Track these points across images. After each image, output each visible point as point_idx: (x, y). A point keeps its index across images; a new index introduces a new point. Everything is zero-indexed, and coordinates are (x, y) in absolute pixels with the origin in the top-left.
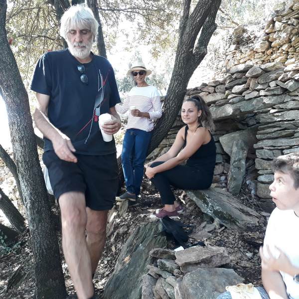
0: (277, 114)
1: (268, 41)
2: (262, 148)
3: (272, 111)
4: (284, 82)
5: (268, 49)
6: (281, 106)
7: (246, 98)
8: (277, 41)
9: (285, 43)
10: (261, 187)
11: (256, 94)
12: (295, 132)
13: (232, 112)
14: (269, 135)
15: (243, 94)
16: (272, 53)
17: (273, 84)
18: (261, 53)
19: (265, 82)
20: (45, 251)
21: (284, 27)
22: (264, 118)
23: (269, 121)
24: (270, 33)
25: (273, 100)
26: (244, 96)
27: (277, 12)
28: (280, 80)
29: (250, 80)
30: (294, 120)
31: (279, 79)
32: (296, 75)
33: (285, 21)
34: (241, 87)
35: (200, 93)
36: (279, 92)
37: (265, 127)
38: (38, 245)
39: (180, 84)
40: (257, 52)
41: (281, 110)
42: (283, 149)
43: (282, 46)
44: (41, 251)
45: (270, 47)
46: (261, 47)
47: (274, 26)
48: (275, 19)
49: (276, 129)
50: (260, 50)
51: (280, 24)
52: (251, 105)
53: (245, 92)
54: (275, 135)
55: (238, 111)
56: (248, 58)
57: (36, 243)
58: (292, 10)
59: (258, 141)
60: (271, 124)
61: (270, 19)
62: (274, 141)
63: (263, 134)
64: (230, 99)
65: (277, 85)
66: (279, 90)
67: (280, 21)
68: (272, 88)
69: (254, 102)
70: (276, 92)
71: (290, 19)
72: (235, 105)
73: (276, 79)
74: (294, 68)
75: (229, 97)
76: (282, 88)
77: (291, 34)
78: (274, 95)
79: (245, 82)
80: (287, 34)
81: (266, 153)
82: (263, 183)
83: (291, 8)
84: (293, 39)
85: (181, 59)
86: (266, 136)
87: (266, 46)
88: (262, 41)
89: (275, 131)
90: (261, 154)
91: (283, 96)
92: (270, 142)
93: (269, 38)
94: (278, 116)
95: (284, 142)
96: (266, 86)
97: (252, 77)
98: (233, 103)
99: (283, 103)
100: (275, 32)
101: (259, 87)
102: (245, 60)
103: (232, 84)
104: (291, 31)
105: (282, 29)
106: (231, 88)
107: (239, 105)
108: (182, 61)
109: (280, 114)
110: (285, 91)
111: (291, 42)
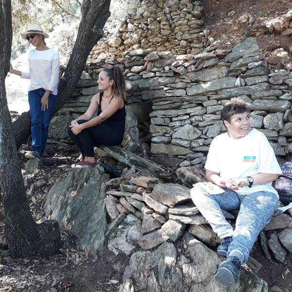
0: (169, 91)
1: (121, 39)
2: (156, 117)
3: (165, 89)
4: (176, 68)
5: (120, 46)
6: (172, 85)
7: (144, 76)
8: (129, 40)
9: (135, 43)
10: (154, 146)
11: (152, 74)
12: (181, 105)
13: (130, 87)
14: (162, 107)
15: (141, 74)
16: (124, 49)
17: (167, 68)
18: (114, 48)
19: (160, 65)
20: (16, 184)
21: (136, 30)
22: (158, 94)
23: (162, 96)
24: (123, 32)
25: (167, 80)
26: (142, 75)
27: (130, 15)
28: (174, 66)
29: (148, 63)
30: (181, 96)
31: (173, 64)
32: (186, 63)
33: (136, 25)
34: (140, 68)
35: (98, 69)
36: (172, 75)
37: (159, 101)
38: (10, 179)
39: (82, 58)
40: (111, 46)
41: (172, 88)
42: (172, 117)
43: (133, 45)
44: (12, 184)
45: (122, 44)
46: (115, 42)
47: (127, 26)
48: (128, 21)
49: (168, 102)
50: (114, 45)
51: (132, 26)
52: (147, 83)
53: (142, 73)
54: (167, 107)
55: (136, 87)
56: (102, 50)
57: (7, 177)
58: (142, 16)
59: (153, 110)
60: (163, 99)
61: (123, 20)
62: (166, 111)
63: (158, 105)
64: (129, 77)
65: (170, 69)
66: (172, 73)
67: (133, 24)
68: (167, 71)
69: (151, 81)
70: (169, 74)
71: (140, 23)
72: (134, 82)
73: (170, 65)
74: (185, 58)
75: (128, 75)
76: (174, 72)
77: (141, 36)
78: (168, 77)
79: (143, 65)
80: (138, 36)
81: (159, 121)
82: (155, 143)
83: (142, 15)
84: (143, 41)
85: (84, 35)
86: (160, 107)
87: (119, 43)
88: (116, 38)
89: (167, 104)
90: (155, 121)
91: (174, 78)
92: (163, 112)
93: (122, 36)
94: (169, 92)
95: (173, 112)
96: (161, 69)
97: (149, 61)
98: (132, 80)
99: (174, 83)
100: (128, 32)
101: (155, 69)
102: (99, 51)
103: (131, 64)
104: (141, 34)
105: (134, 30)
106: (130, 68)
107: (137, 82)
108: (84, 38)
109: (171, 91)
110: (176, 74)
111: (141, 43)
